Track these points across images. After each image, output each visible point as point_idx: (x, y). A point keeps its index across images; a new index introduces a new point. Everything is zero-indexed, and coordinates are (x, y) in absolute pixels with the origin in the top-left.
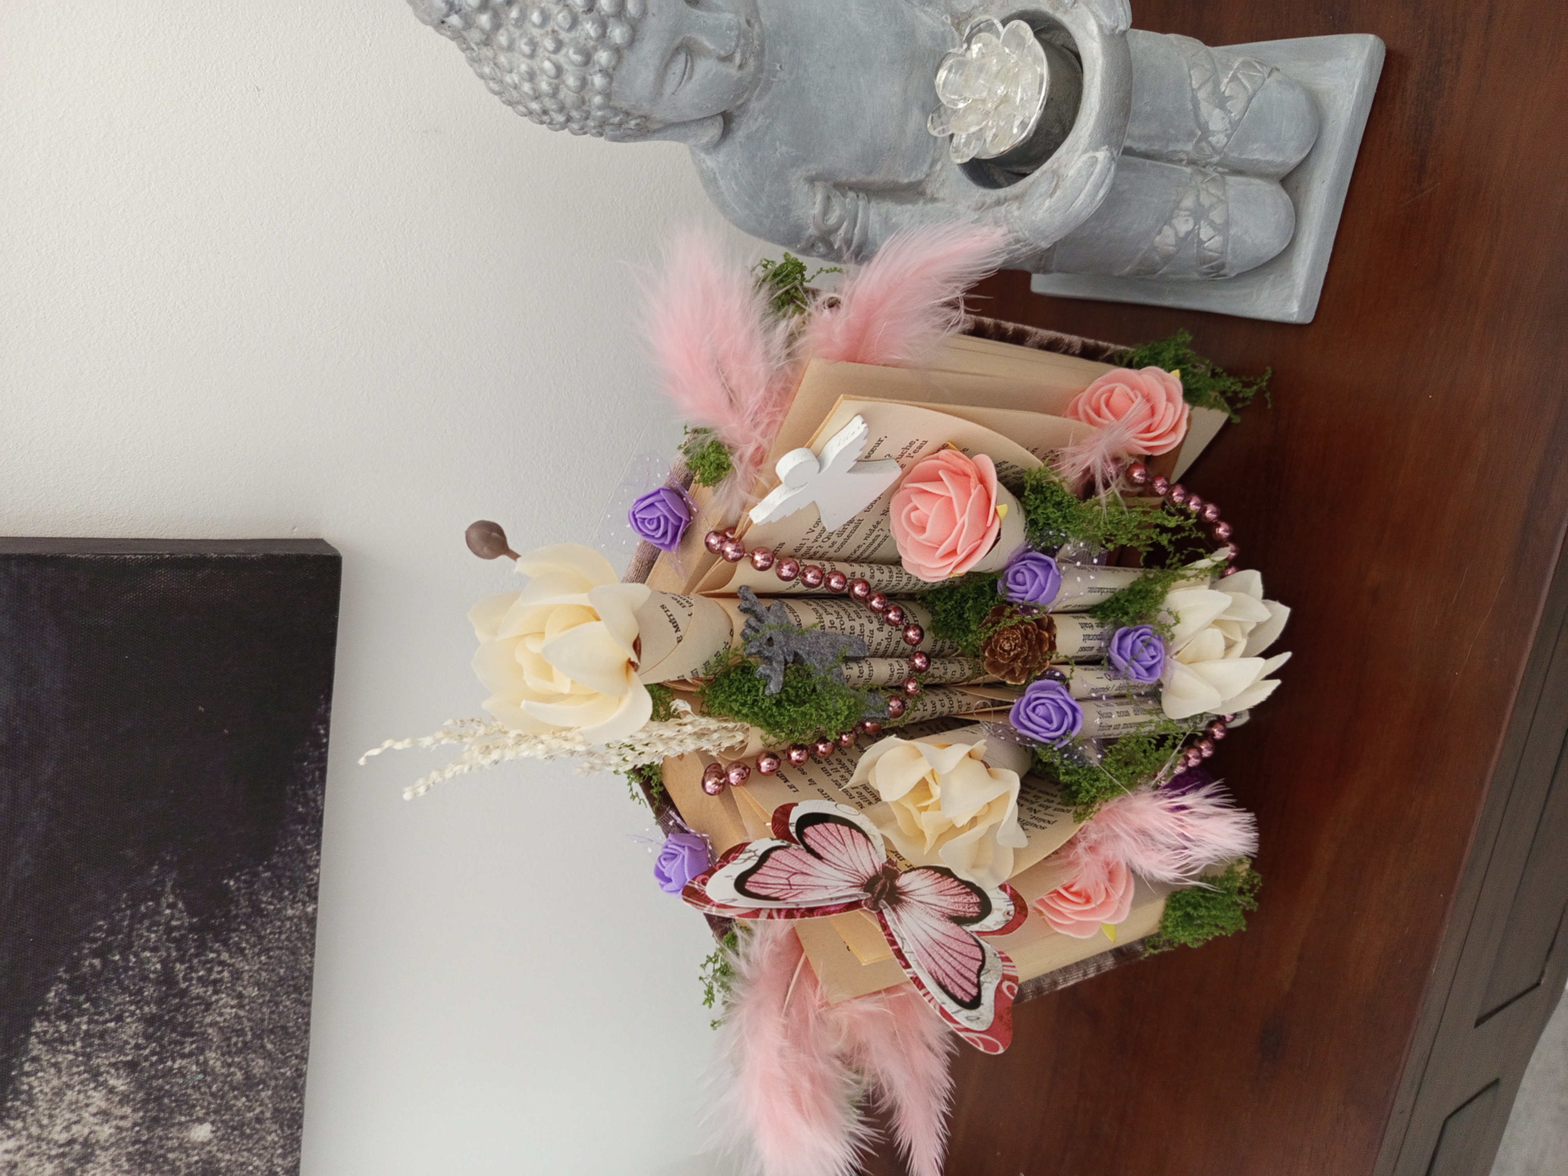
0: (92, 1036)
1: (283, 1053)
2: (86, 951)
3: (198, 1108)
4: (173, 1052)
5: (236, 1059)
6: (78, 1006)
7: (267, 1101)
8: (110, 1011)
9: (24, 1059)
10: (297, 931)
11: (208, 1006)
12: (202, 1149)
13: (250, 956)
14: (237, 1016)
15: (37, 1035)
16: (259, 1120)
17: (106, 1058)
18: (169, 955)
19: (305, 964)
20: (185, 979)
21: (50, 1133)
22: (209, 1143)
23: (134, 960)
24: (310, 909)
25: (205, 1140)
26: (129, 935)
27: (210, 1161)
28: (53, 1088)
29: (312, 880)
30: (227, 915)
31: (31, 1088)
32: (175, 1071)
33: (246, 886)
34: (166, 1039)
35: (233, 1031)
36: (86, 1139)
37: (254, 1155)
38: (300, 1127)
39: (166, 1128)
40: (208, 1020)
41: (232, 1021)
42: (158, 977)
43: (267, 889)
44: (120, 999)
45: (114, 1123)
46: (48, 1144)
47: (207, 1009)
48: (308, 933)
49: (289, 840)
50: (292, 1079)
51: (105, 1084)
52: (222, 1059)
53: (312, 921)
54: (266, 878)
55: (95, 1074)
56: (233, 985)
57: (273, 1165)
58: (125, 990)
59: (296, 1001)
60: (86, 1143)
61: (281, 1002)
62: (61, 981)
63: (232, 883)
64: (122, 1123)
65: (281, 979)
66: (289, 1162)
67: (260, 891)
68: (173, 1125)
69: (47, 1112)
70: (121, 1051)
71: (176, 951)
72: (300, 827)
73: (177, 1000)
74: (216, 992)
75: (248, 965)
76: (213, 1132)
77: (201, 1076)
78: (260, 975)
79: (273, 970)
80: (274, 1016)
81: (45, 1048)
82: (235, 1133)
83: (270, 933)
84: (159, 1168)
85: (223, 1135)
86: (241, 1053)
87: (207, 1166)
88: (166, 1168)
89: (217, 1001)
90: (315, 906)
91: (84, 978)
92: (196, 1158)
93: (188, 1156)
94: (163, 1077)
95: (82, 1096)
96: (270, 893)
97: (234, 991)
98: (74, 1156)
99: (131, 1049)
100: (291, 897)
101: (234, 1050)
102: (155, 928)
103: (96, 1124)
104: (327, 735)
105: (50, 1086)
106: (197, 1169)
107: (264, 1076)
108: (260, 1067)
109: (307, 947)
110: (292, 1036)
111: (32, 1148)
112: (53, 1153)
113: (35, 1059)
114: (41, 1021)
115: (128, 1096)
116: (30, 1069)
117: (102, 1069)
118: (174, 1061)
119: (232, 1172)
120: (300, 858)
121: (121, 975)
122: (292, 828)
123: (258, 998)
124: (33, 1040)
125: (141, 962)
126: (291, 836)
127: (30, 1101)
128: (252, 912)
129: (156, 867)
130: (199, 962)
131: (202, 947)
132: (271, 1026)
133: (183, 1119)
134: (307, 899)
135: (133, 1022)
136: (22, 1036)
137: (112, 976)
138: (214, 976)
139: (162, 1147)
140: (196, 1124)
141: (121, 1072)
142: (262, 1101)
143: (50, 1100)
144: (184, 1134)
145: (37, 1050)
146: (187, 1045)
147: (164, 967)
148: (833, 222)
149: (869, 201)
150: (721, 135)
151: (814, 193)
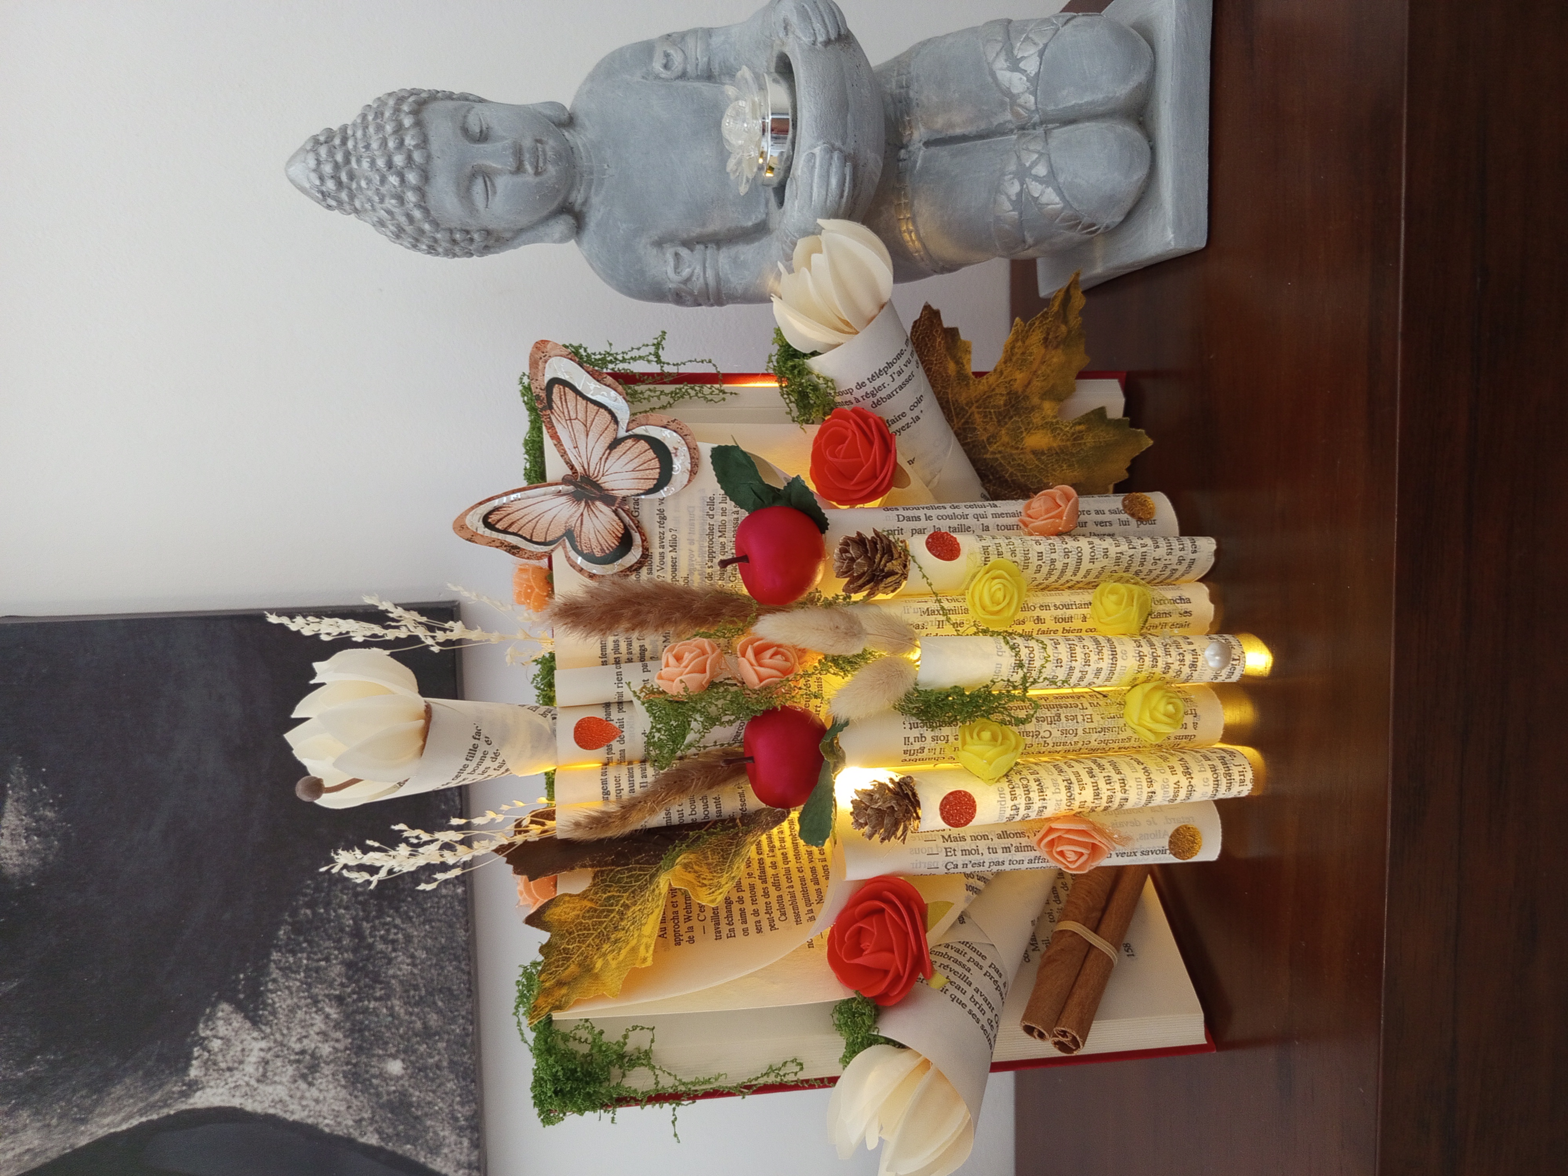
0: (310, 970)
1: (451, 1012)
2: (301, 902)
3: (391, 1045)
4: (368, 994)
5: (416, 1010)
6: (299, 944)
7: (443, 1052)
8: (320, 952)
9: (268, 979)
10: (451, 908)
11: (390, 961)
12: (397, 1082)
13: (417, 923)
14: (412, 973)
15: (274, 961)
16: (438, 1066)
17: (322, 989)
18: (357, 915)
20: (372, 936)
21: (289, 1041)
22: (401, 1078)
25: (399, 1074)
26: (328, 894)
27: (403, 1094)
28: (288, 1006)
31: (274, 1003)
32: (371, 1010)
34: (363, 982)
35: (410, 985)
36: (313, 1053)
37: (438, 1097)
39: (370, 1056)
40: (391, 972)
41: (409, 976)
42: (352, 930)
44: (327, 944)
45: (332, 1043)
46: (288, 1049)
51: (322, 1010)
52: (405, 1007)
55: (315, 1001)
56: (407, 946)
57: (454, 1110)
58: (329, 937)
59: (456, 968)
62: (288, 923)
64: (337, 1045)
65: (443, 947)
66: (467, 1110)
68: (374, 1055)
69: (285, 1024)
70: (331, 985)
71: (363, 912)
73: (366, 952)
74: (394, 950)
75: (416, 931)
76: (404, 1069)
77: (390, 1019)
78: (426, 941)
79: (436, 938)
81: (281, 973)
82: (422, 1073)
83: (431, 907)
84: (367, 1089)
85: (413, 1073)
86: (419, 1005)
87: (403, 1098)
88: (372, 1091)
89: (396, 957)
90: (464, 889)
91: (301, 923)
92: (393, 1088)
93: (387, 1085)
94: (363, 1013)
95: (308, 1017)
97: (408, 951)
98: (306, 1064)
99: (338, 985)
101: (413, 1001)
102: (346, 891)
103: (320, 1042)
105: (286, 1004)
106: (395, 1098)
107: (438, 1029)
108: (435, 1020)
110: (457, 998)
111: (278, 1051)
112: (292, 1058)
113: (274, 981)
114: (277, 952)
115: (339, 1023)
116: (272, 988)
118: (369, 1001)
119: (423, 1107)
121: (325, 924)
123: (427, 961)
124: (273, 965)
125: (338, 917)
127: (274, 1013)
130: (380, 923)
131: (381, 911)
132: (439, 986)
133: (381, 1052)
135: (337, 964)
136: (265, 961)
137: (320, 924)
138: (391, 937)
139: (367, 1072)
140: (391, 1059)
141: (333, 1003)
142: (439, 1050)
143: (287, 1015)
144: (382, 1065)
145: (276, 974)
146: (377, 990)
147: (355, 923)
148: (686, 272)
149: (719, 248)
150: (576, 230)
151: (664, 254)
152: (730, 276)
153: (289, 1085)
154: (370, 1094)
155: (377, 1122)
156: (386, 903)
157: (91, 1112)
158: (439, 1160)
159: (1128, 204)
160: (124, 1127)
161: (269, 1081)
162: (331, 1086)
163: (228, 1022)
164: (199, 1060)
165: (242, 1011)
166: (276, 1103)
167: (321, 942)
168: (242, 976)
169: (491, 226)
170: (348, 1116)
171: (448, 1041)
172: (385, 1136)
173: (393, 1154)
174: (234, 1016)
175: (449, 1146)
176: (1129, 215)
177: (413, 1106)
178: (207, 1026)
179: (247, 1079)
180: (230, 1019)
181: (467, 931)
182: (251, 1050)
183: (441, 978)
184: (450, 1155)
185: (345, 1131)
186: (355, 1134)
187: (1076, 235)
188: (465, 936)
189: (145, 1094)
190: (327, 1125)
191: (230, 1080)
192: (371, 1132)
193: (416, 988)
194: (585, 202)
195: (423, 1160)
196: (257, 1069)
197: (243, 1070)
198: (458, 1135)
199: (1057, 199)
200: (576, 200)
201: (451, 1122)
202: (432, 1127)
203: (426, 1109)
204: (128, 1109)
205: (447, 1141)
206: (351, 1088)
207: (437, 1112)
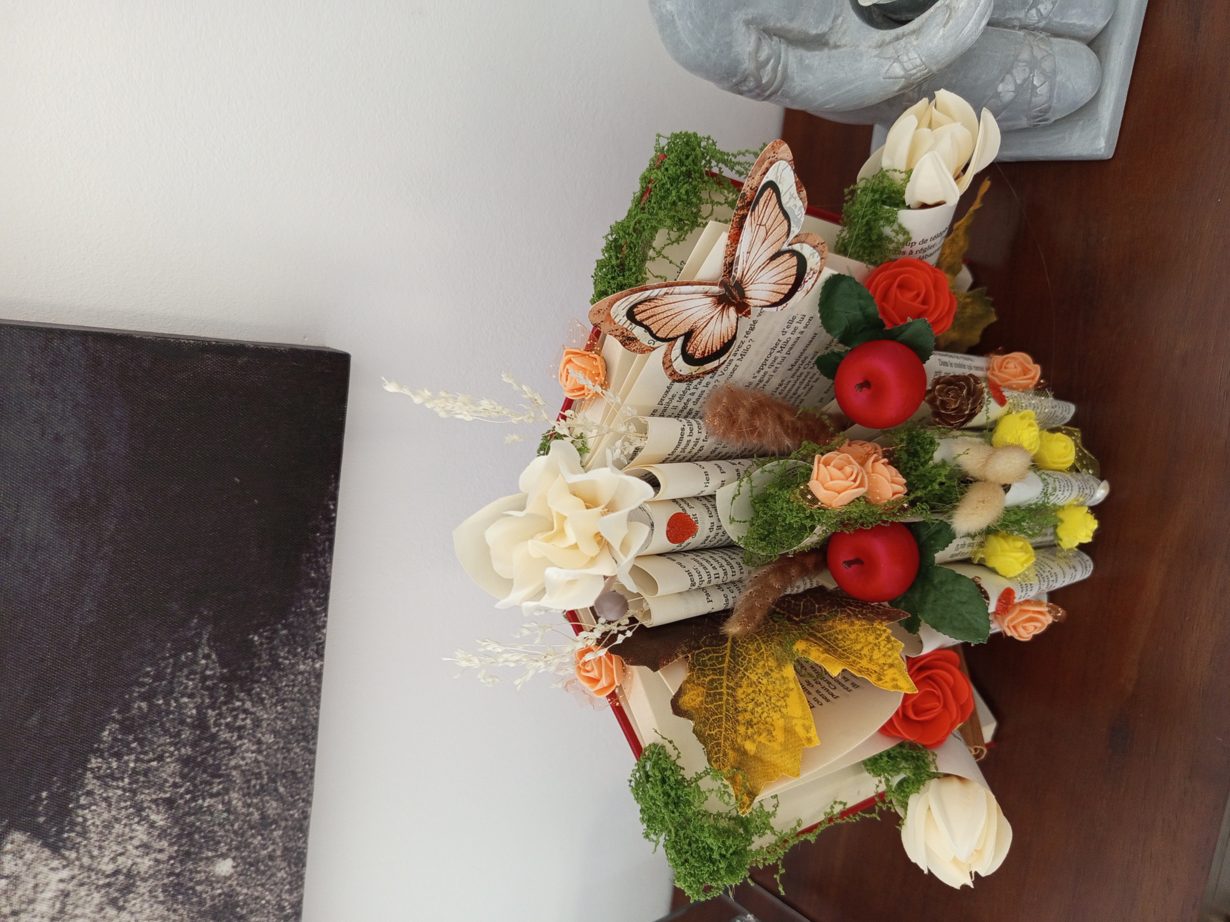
0: (138, 773)
1: (292, 796)
2: (136, 694)
3: (222, 844)
4: (204, 791)
5: (255, 801)
6: (127, 744)
7: (278, 840)
8: (153, 751)
9: (80, 793)
10: (307, 685)
11: (233, 751)
12: (225, 883)
13: (268, 705)
14: (256, 761)
15: (92, 770)
16: (271, 857)
17: (149, 794)
18: (203, 702)
19: (313, 715)
20: (216, 724)
21: (99, 864)
22: (231, 877)
23: (175, 704)
24: (317, 665)
25: (228, 875)
26: (171, 683)
27: (231, 894)
28: (103, 822)
29: (320, 639)
30: (251, 667)
31: (85, 820)
32: (205, 809)
33: (268, 641)
34: (198, 779)
35: (253, 774)
36: (129, 870)
37: (267, 890)
38: (304, 865)
39: (196, 862)
40: (233, 763)
41: (253, 765)
42: (194, 722)
43: (284, 645)
44: (162, 740)
45: (153, 856)
46: (96, 874)
47: (232, 754)
48: (315, 686)
49: (303, 602)
50: (299, 820)
51: (146, 818)
52: (243, 799)
53: (318, 676)
54: (284, 635)
55: (139, 809)
56: (254, 732)
57: (282, 900)
58: (166, 732)
59: (304, 748)
60: (129, 875)
61: (293, 748)
62: (114, 721)
63: (256, 638)
64: (160, 856)
65: (293, 728)
66: (293, 898)
67: (278, 647)
68: (201, 860)
69: (97, 844)
70: (161, 789)
71: (210, 698)
72: (312, 591)
73: (208, 744)
74: (240, 738)
75: (267, 714)
76: (234, 867)
77: (225, 815)
78: (276, 723)
79: (287, 720)
80: (287, 762)
81: (98, 783)
82: (252, 868)
83: (286, 686)
84: (189, 899)
85: (242, 871)
86: (259, 794)
87: (228, 899)
88: (195, 900)
89: (241, 746)
90: (322, 663)
91: (133, 719)
92: (219, 891)
93: (213, 889)
94: (194, 814)
95: (127, 830)
96: (286, 649)
97: (254, 737)
98: (118, 886)
99: (170, 787)
100: (303, 653)
101: (253, 792)
102: (192, 677)
103: (138, 856)
104: (335, 510)
105: (101, 819)
106: (220, 901)
107: (276, 817)
108: (274, 809)
109: (314, 700)
110: (299, 780)
111: (83, 878)
112: (101, 882)
113: (90, 793)
114: (97, 758)
115: (165, 831)
116: (85, 802)
117: (145, 805)
118: (204, 799)
119: (249, 905)
120: (312, 618)
121: (163, 717)
122: (306, 591)
123: (274, 745)
124: (89, 775)
125: (180, 707)
126: (305, 598)
127: (84, 834)
128: (272, 665)
129: (195, 621)
130: (227, 709)
131: (230, 696)
132: (283, 771)
133: (210, 854)
134: (316, 656)
135: (172, 762)
136: (79, 771)
137: (156, 718)
138: (239, 723)
139: (191, 880)
140: (220, 860)
141: (161, 808)
142: (274, 840)
143: (100, 833)
144: (211, 868)
145: (92, 785)
146: (215, 785)
147: (199, 712)
148: (764, 59)
151: (750, 35)
152: (795, 75)
153: (92, 915)
154: (192, 904)
162: (146, 905)
163: (18, 854)
165: (39, 839)
168: (44, 794)
171: (284, 828)
174: (27, 845)
177: (238, 906)
180: (21, 851)
182: (47, 884)
196: (53, 905)
197: (34, 910)
199: (1046, 94)
203: (252, 906)
206: (170, 902)
207: (263, 906)
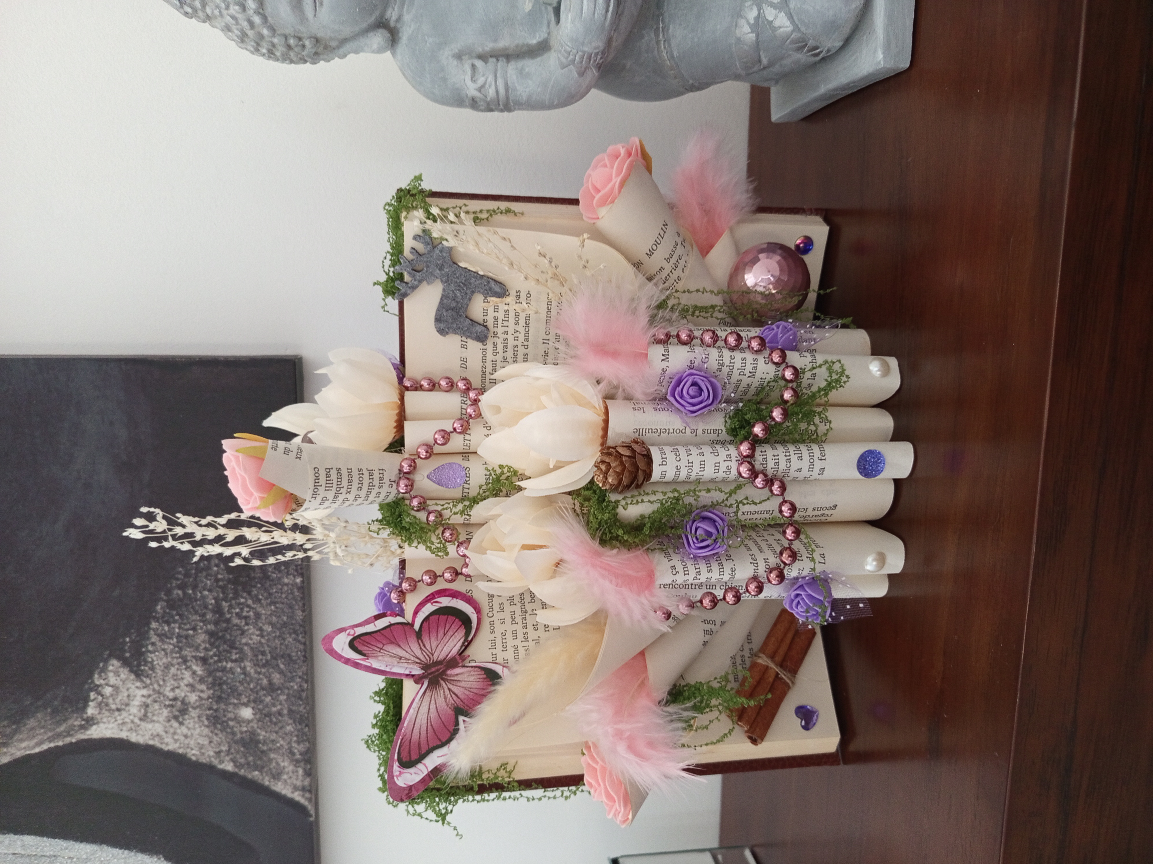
0: (181, 637)
1: (291, 673)
2: (174, 585)
3: (243, 696)
4: (226, 657)
5: (263, 670)
6: (173, 617)
7: (284, 703)
8: (189, 623)
9: (148, 642)
10: (291, 593)
11: (243, 632)
12: (248, 724)
13: (265, 604)
14: (260, 642)
15: (154, 629)
16: (280, 713)
17: (190, 652)
18: (218, 596)
19: (299, 616)
20: (229, 612)
21: (164, 690)
22: (251, 721)
23: (200, 595)
24: (298, 581)
25: (250, 718)
26: (196, 579)
27: (253, 733)
28: (164, 664)
29: (298, 562)
30: (249, 576)
31: (153, 661)
32: (228, 669)
34: (222, 647)
35: (259, 651)
36: (183, 700)
37: (280, 737)
39: (227, 704)
40: (244, 641)
41: (258, 645)
42: (214, 608)
44: (194, 617)
45: (198, 693)
46: (164, 696)
48: (299, 596)
51: (190, 667)
52: (254, 668)
53: (300, 588)
55: (185, 661)
56: (256, 621)
57: (292, 747)
58: (196, 612)
59: (295, 639)
62: (164, 601)
64: (202, 695)
65: (285, 623)
66: (302, 747)
68: (230, 704)
69: (162, 677)
70: (197, 649)
71: (222, 594)
73: (224, 625)
74: (247, 624)
75: (264, 610)
76: (254, 714)
77: (243, 676)
78: (272, 618)
79: (279, 616)
81: (158, 639)
82: (267, 719)
83: (276, 592)
84: (225, 729)
85: (260, 718)
86: (265, 666)
87: (252, 736)
88: (229, 730)
89: (248, 630)
90: (301, 579)
91: (174, 600)
92: (245, 729)
94: (222, 671)
95: (179, 672)
97: (257, 625)
98: (177, 708)
99: (203, 649)
100: (286, 571)
101: (261, 664)
102: (209, 578)
103: (188, 692)
106: (246, 736)
107: (281, 685)
108: (278, 679)
109: (298, 605)
111: (156, 698)
112: (167, 703)
113: (153, 644)
114: (155, 622)
115: (203, 678)
116: (151, 649)
118: (227, 662)
119: (267, 744)
121: (193, 602)
123: (272, 633)
124: (152, 632)
125: (203, 597)
127: (153, 669)
128: (264, 577)
130: (236, 603)
131: (236, 594)
132: (282, 653)
133: (236, 701)
134: (296, 573)
135: (202, 633)
136: (146, 629)
137: (189, 602)
138: (245, 614)
139: (225, 716)
140: (243, 707)
141: (199, 662)
142: (281, 701)
143: (163, 671)
144: (237, 711)
145: (154, 639)
146: (233, 654)
147: (216, 602)
148: (481, 81)
149: (508, 61)
150: (391, 43)
151: (463, 65)
152: (517, 85)
153: (164, 723)
154: (227, 732)
155: (232, 754)
156: (240, 588)
157: (11, 738)
158: (280, 783)
159: (846, 31)
160: (37, 750)
161: (149, 720)
162: (197, 726)
163: (117, 674)
164: (95, 702)
165: (128, 666)
166: (155, 736)
167: (190, 616)
168: (128, 639)
169: (320, 34)
170: (210, 749)
171: (288, 695)
172: (238, 764)
173: (244, 778)
174: (122, 669)
175: (288, 773)
176: (847, 41)
177: (260, 743)
178: (100, 676)
179: (131, 717)
180: (118, 672)
181: (303, 611)
182: (135, 696)
183: (283, 647)
184: (288, 781)
185: (208, 760)
186: (215, 762)
187: (803, 57)
188: (302, 615)
189: (53, 726)
190: (194, 755)
191: (119, 718)
192: (228, 761)
193: (263, 653)
194: (398, 20)
195: (267, 783)
196: (140, 711)
197: (129, 711)
198: (295, 766)
199: (788, 23)
200: (391, 16)
201: (290, 755)
202: (275, 759)
203: (271, 745)
204: (40, 737)
205: (286, 770)
206: (213, 728)
207: (279, 748)
